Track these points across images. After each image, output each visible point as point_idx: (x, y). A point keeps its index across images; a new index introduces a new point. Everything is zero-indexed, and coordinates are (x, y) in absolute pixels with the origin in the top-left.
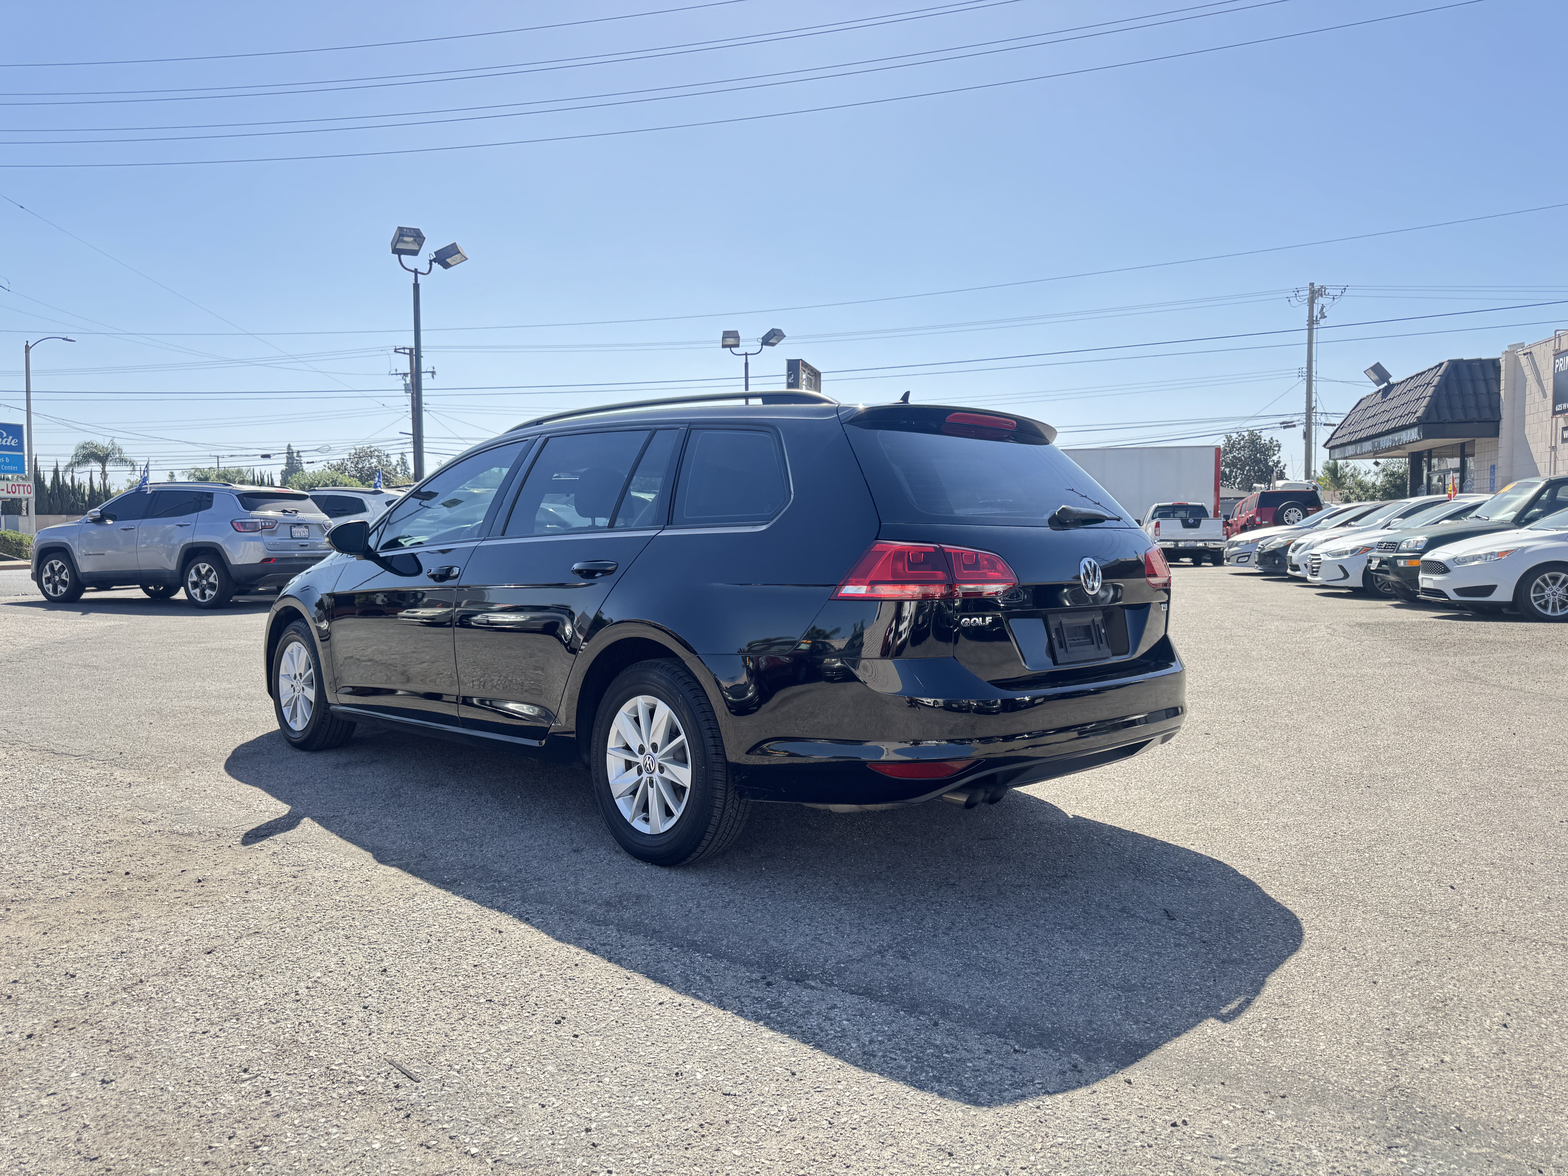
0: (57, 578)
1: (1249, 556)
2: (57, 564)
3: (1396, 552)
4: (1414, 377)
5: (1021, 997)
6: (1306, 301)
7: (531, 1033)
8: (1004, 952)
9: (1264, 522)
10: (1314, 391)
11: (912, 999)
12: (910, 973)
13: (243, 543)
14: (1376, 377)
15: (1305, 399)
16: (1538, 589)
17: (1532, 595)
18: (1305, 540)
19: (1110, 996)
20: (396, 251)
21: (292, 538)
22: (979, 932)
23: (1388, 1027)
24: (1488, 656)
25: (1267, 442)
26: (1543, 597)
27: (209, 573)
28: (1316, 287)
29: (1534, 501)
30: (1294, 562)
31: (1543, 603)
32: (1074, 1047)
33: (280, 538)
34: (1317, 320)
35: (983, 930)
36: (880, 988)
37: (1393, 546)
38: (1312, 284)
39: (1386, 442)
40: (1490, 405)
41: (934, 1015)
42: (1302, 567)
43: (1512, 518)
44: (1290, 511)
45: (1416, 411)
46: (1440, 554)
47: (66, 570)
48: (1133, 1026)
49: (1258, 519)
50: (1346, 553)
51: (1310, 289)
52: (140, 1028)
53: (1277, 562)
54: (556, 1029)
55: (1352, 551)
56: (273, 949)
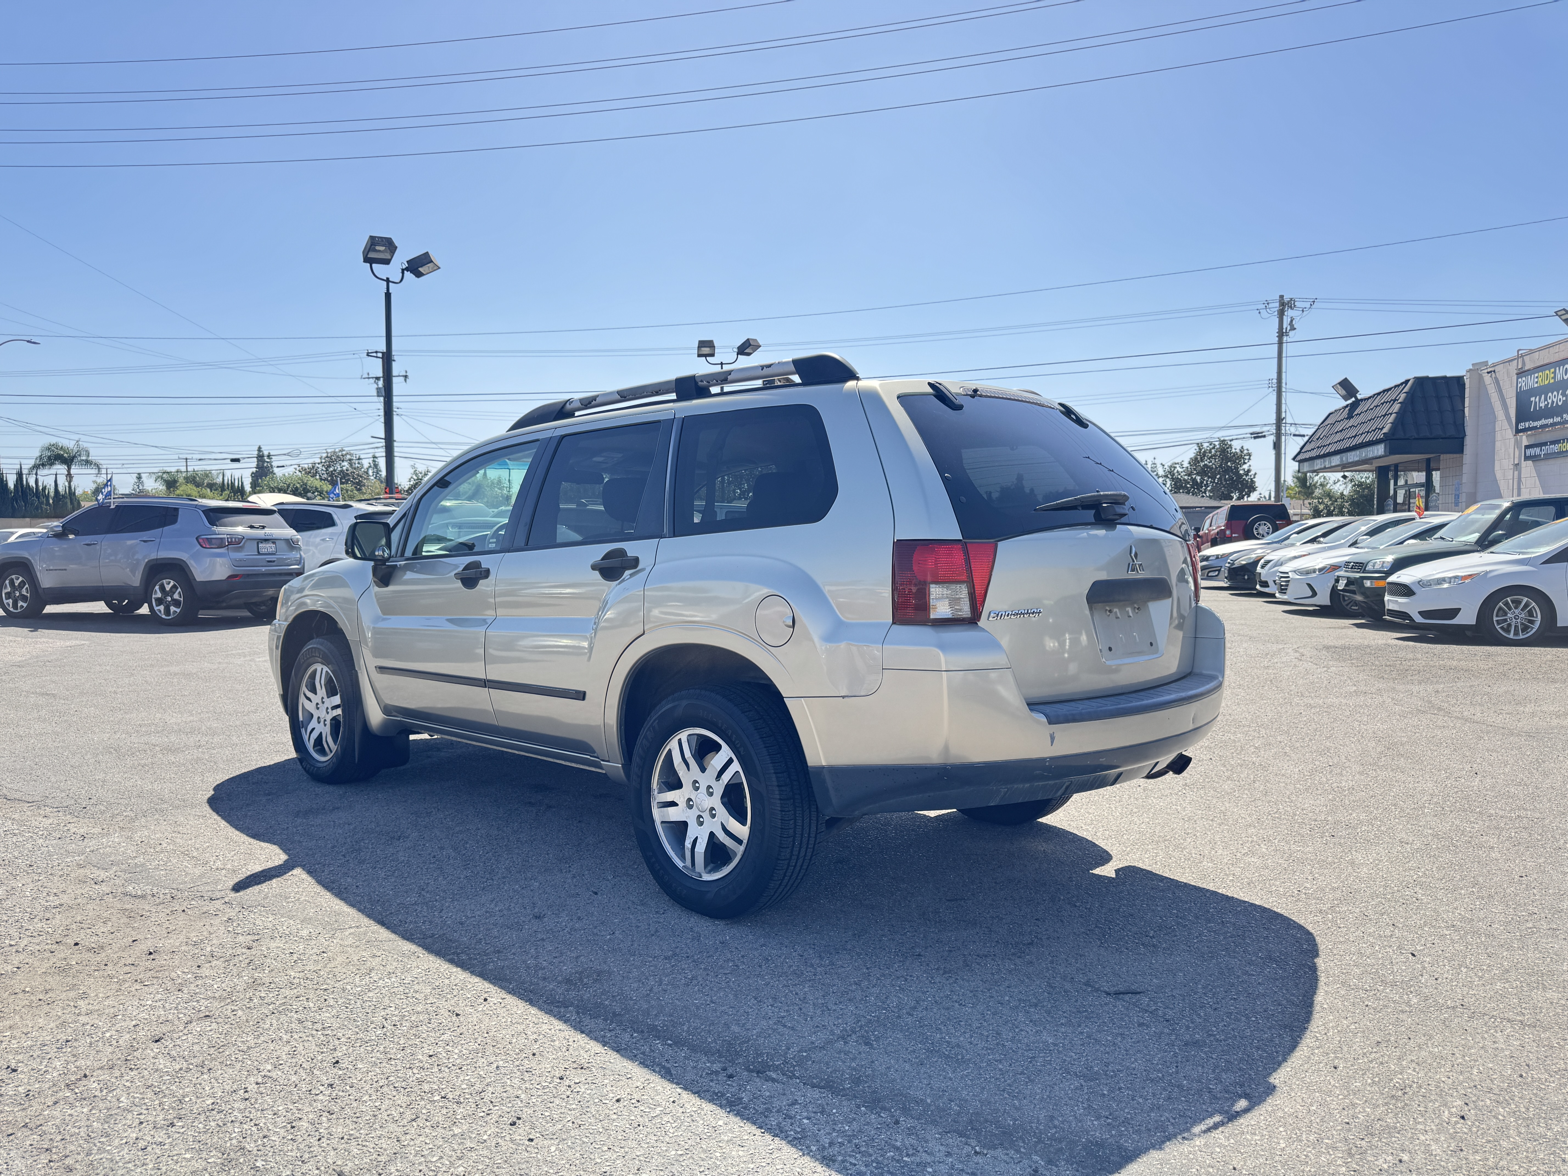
0: (17, 594)
1: (1219, 571)
2: (18, 579)
3: (1363, 573)
4: (1381, 393)
5: (984, 1088)
6: (1276, 313)
7: (485, 1137)
8: (967, 1035)
9: (1234, 535)
10: (1283, 401)
11: (874, 1092)
12: (873, 1062)
13: (208, 560)
14: (1344, 392)
15: (1275, 411)
16: (1501, 612)
17: (1495, 619)
18: (1274, 556)
19: (1072, 1086)
20: (367, 260)
21: (259, 553)
22: (943, 1011)
23: (1347, 1121)
24: (1451, 685)
25: (1238, 451)
26: (1506, 620)
27: (174, 590)
28: (1286, 299)
29: (1497, 524)
30: (1263, 579)
31: (1505, 627)
32: (1036, 1147)
33: (247, 553)
34: (1286, 332)
35: (948, 1009)
36: (841, 1080)
37: (1360, 566)
38: (1282, 297)
39: (1353, 456)
40: (1455, 422)
41: (895, 1111)
42: (1271, 583)
43: (1475, 540)
44: (1259, 525)
45: (1383, 427)
46: (1405, 576)
47: (27, 586)
48: (1095, 1123)
49: (1228, 532)
50: (1314, 571)
51: (1280, 301)
52: (82, 1134)
53: (1246, 577)
54: (511, 1132)
55: (1320, 570)
56: (223, 1036)
